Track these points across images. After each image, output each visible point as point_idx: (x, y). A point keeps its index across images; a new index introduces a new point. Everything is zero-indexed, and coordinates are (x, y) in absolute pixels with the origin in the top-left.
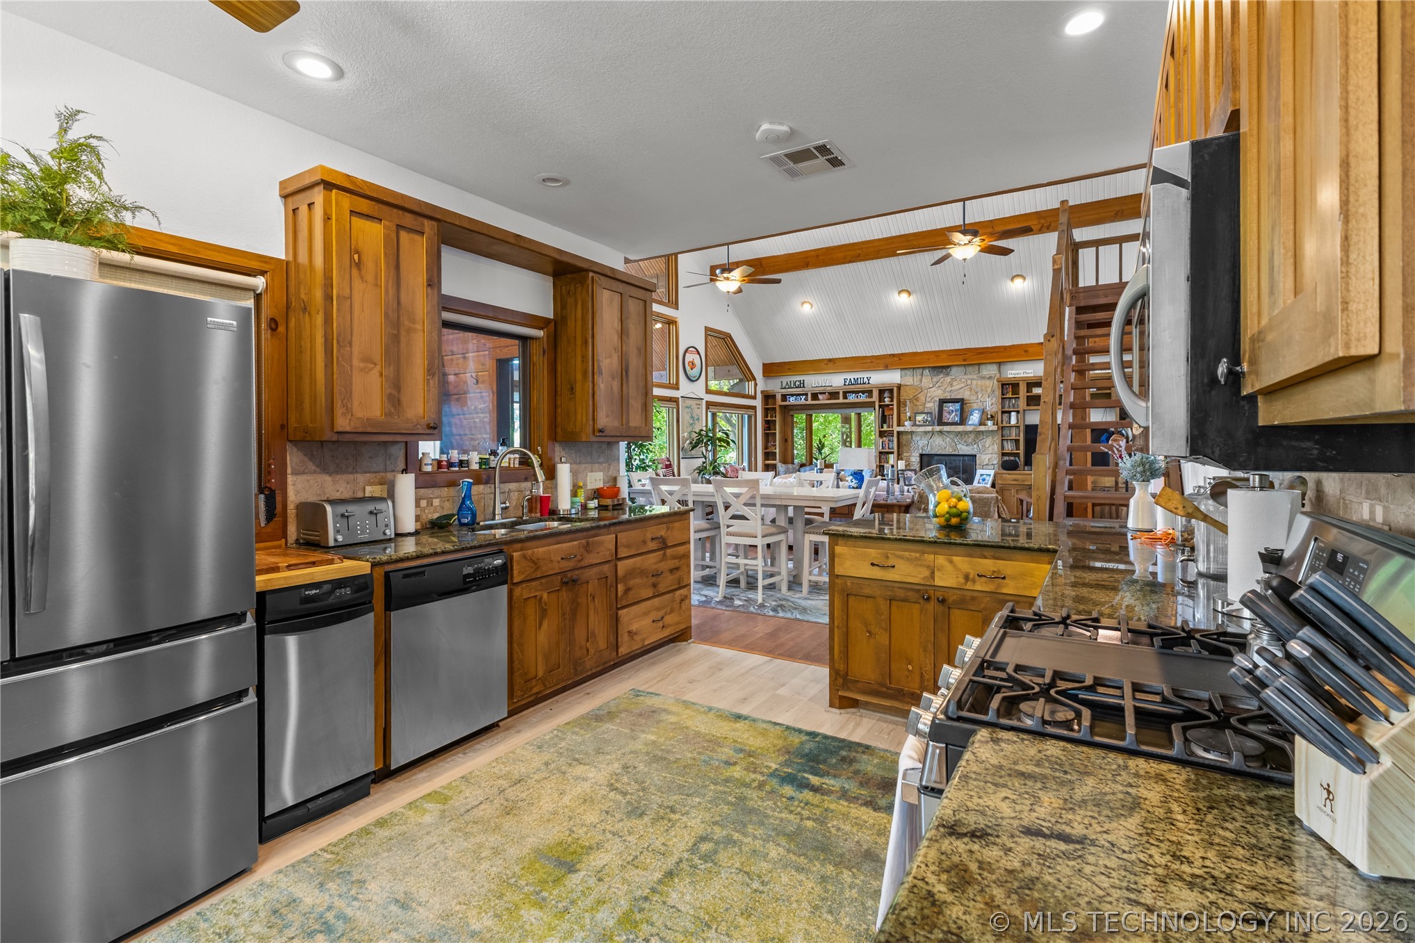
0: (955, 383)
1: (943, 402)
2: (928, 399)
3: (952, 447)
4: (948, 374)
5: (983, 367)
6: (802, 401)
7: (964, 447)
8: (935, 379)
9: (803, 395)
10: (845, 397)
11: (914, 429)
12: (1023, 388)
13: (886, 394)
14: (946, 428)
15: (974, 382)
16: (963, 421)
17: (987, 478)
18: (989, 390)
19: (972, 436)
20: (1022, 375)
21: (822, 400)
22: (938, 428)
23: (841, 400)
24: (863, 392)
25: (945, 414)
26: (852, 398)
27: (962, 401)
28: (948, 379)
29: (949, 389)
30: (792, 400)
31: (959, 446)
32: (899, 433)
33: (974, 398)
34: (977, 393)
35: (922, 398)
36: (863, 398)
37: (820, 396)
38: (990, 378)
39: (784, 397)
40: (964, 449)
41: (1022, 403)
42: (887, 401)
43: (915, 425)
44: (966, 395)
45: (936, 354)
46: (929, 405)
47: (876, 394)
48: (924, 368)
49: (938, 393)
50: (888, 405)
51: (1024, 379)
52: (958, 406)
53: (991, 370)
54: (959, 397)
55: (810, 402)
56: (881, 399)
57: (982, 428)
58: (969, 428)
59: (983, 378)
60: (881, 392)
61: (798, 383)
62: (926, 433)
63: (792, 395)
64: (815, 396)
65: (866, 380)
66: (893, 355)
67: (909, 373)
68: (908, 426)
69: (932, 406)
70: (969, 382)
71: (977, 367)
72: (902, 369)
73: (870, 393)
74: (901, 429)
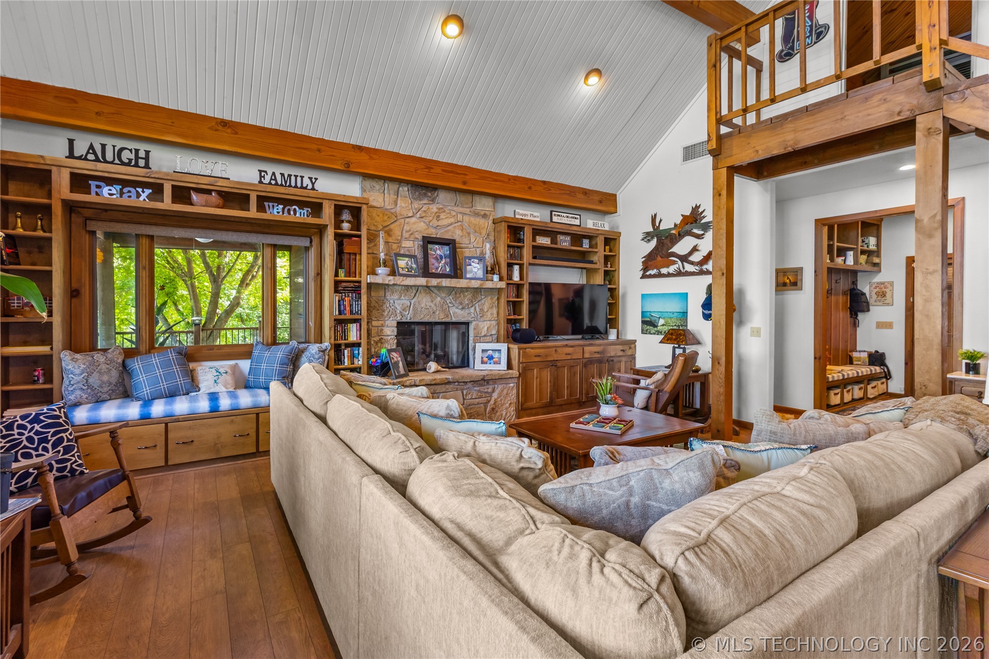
0: (442, 216)
1: (428, 241)
2: (406, 235)
3: (443, 311)
4: (433, 200)
5: (477, 198)
6: (143, 199)
7: (458, 311)
8: (416, 205)
9: (144, 185)
10: (261, 208)
11: (391, 280)
12: (527, 235)
13: (346, 216)
14: (434, 282)
15: (466, 218)
16: (457, 272)
17: (496, 355)
18: (484, 232)
19: (469, 295)
20: (529, 218)
21: (200, 205)
22: (422, 281)
23: (253, 213)
24: (302, 204)
25: (432, 261)
26: (276, 212)
27: (450, 243)
28: (434, 208)
29: (435, 223)
30: (109, 194)
31: (453, 310)
32: (370, 286)
33: (465, 241)
34: (469, 234)
35: (397, 232)
36: (301, 215)
37: (194, 197)
38: (485, 216)
39: (80, 182)
40: (457, 314)
41: (527, 253)
42: (346, 226)
43: (393, 273)
44: (456, 234)
45: (428, 164)
46: (407, 244)
47: (328, 211)
48: (401, 182)
49: (420, 227)
50: (350, 236)
51: (530, 223)
52: (446, 250)
53: (484, 205)
54: (448, 236)
55: (167, 203)
56: (338, 224)
57: (489, 285)
58: (462, 283)
59: (476, 214)
60: (339, 209)
61: (126, 156)
62: (408, 287)
63: (110, 181)
64: (181, 194)
65: (307, 182)
66: (360, 148)
67: (377, 185)
68: (382, 275)
69: (412, 246)
70: (460, 217)
71: (469, 197)
72: (366, 176)
73: (316, 208)
74: (370, 279)
